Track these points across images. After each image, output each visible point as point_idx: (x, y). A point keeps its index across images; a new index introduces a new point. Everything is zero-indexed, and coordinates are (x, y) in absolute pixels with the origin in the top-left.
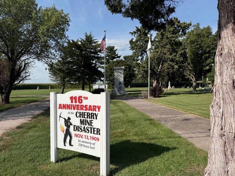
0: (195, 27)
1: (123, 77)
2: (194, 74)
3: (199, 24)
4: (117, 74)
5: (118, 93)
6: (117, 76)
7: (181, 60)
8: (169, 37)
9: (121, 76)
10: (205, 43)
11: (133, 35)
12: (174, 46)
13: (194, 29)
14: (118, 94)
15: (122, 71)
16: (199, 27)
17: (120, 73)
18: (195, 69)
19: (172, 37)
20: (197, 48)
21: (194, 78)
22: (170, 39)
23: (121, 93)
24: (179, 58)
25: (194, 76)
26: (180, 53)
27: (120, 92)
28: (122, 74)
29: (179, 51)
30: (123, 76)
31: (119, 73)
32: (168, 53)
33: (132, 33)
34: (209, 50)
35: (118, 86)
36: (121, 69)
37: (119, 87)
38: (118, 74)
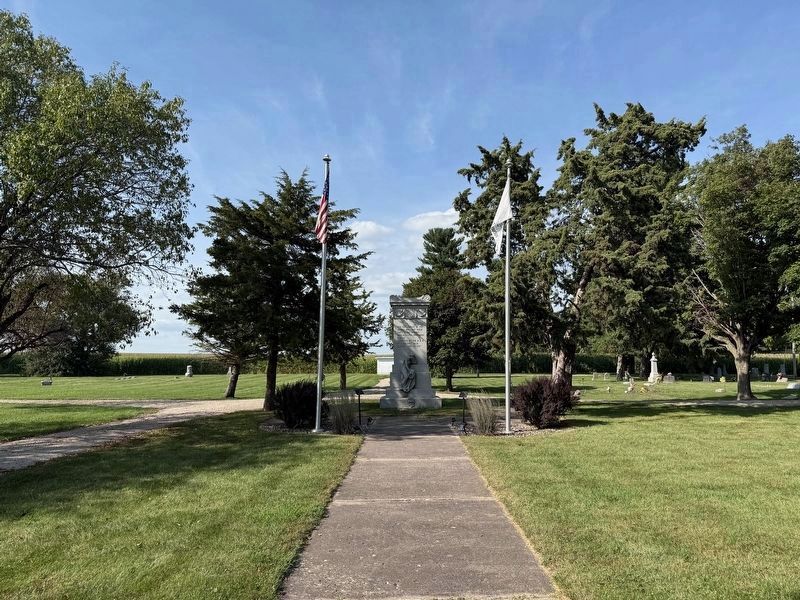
0: (732, 144)
1: (425, 337)
2: (738, 326)
3: (745, 131)
4: (401, 325)
5: (403, 402)
6: (402, 334)
7: (659, 267)
8: (607, 180)
9: (416, 334)
10: (769, 201)
11: (473, 179)
12: (628, 212)
13: (728, 149)
14: (402, 406)
15: (422, 315)
16: (746, 142)
17: (412, 319)
18: (736, 305)
19: (619, 178)
20: (741, 220)
21: (738, 342)
22: (609, 185)
23: (413, 402)
24: (650, 259)
25: (739, 335)
26: (655, 239)
27: (411, 395)
28: (422, 324)
29: (649, 233)
30: (423, 331)
31: (408, 321)
32: (605, 242)
33: (469, 174)
34: (787, 228)
35: (404, 371)
36: (418, 306)
37: (406, 376)
38: (406, 325)
